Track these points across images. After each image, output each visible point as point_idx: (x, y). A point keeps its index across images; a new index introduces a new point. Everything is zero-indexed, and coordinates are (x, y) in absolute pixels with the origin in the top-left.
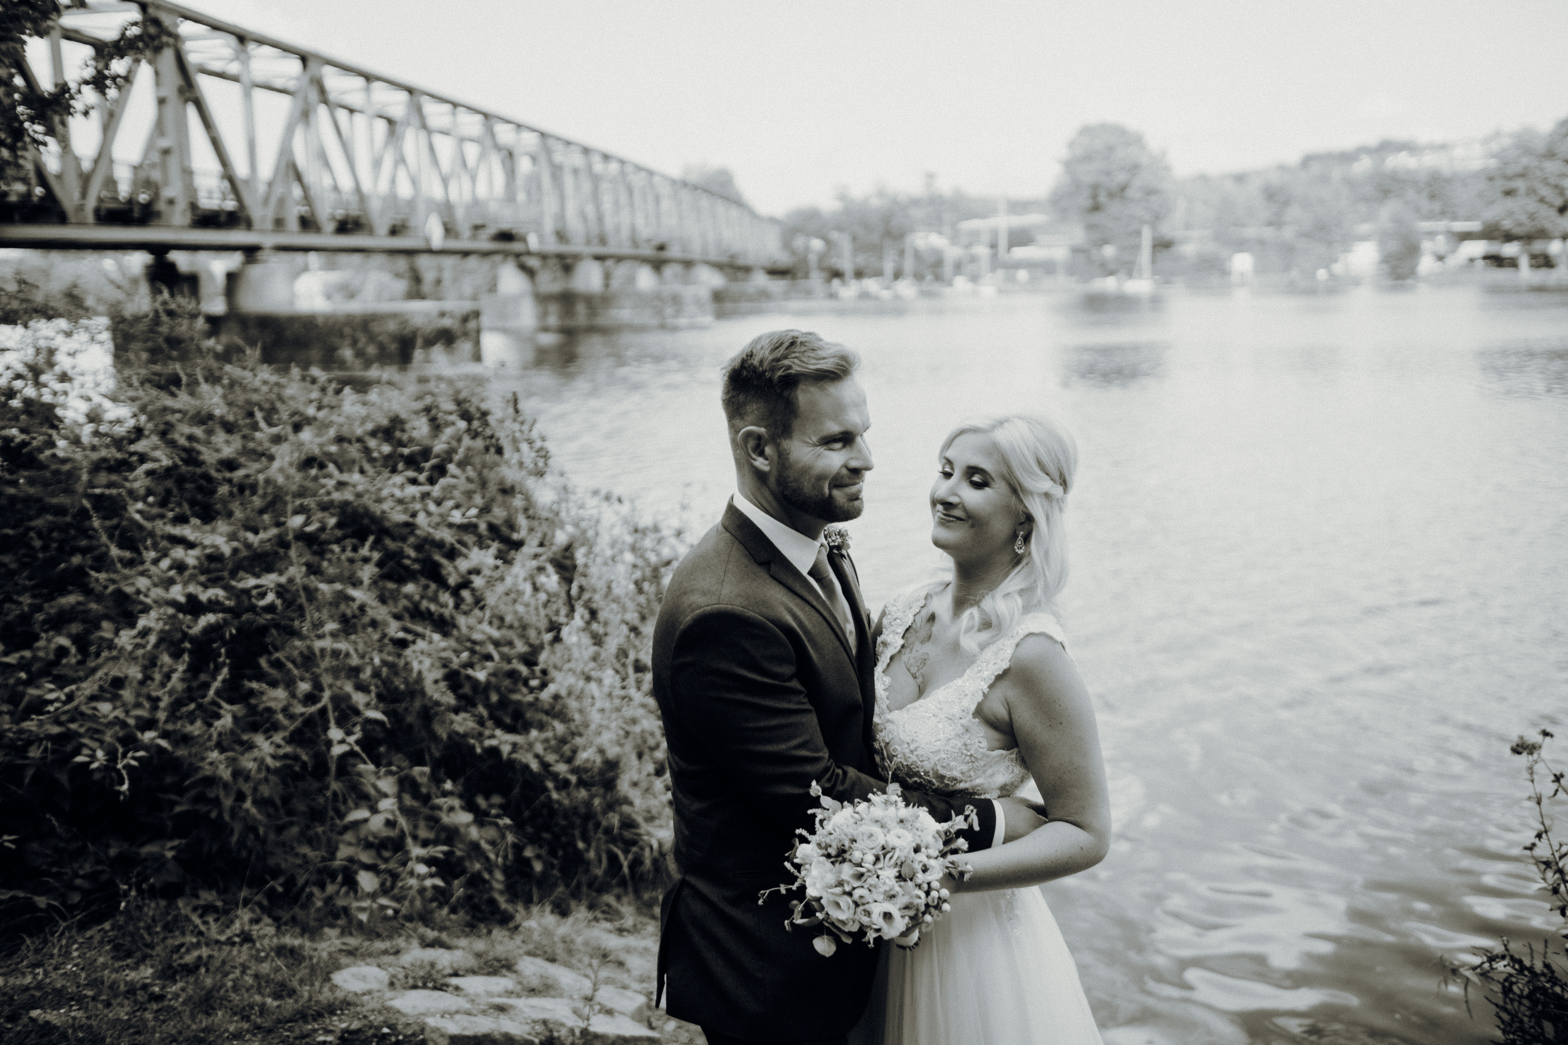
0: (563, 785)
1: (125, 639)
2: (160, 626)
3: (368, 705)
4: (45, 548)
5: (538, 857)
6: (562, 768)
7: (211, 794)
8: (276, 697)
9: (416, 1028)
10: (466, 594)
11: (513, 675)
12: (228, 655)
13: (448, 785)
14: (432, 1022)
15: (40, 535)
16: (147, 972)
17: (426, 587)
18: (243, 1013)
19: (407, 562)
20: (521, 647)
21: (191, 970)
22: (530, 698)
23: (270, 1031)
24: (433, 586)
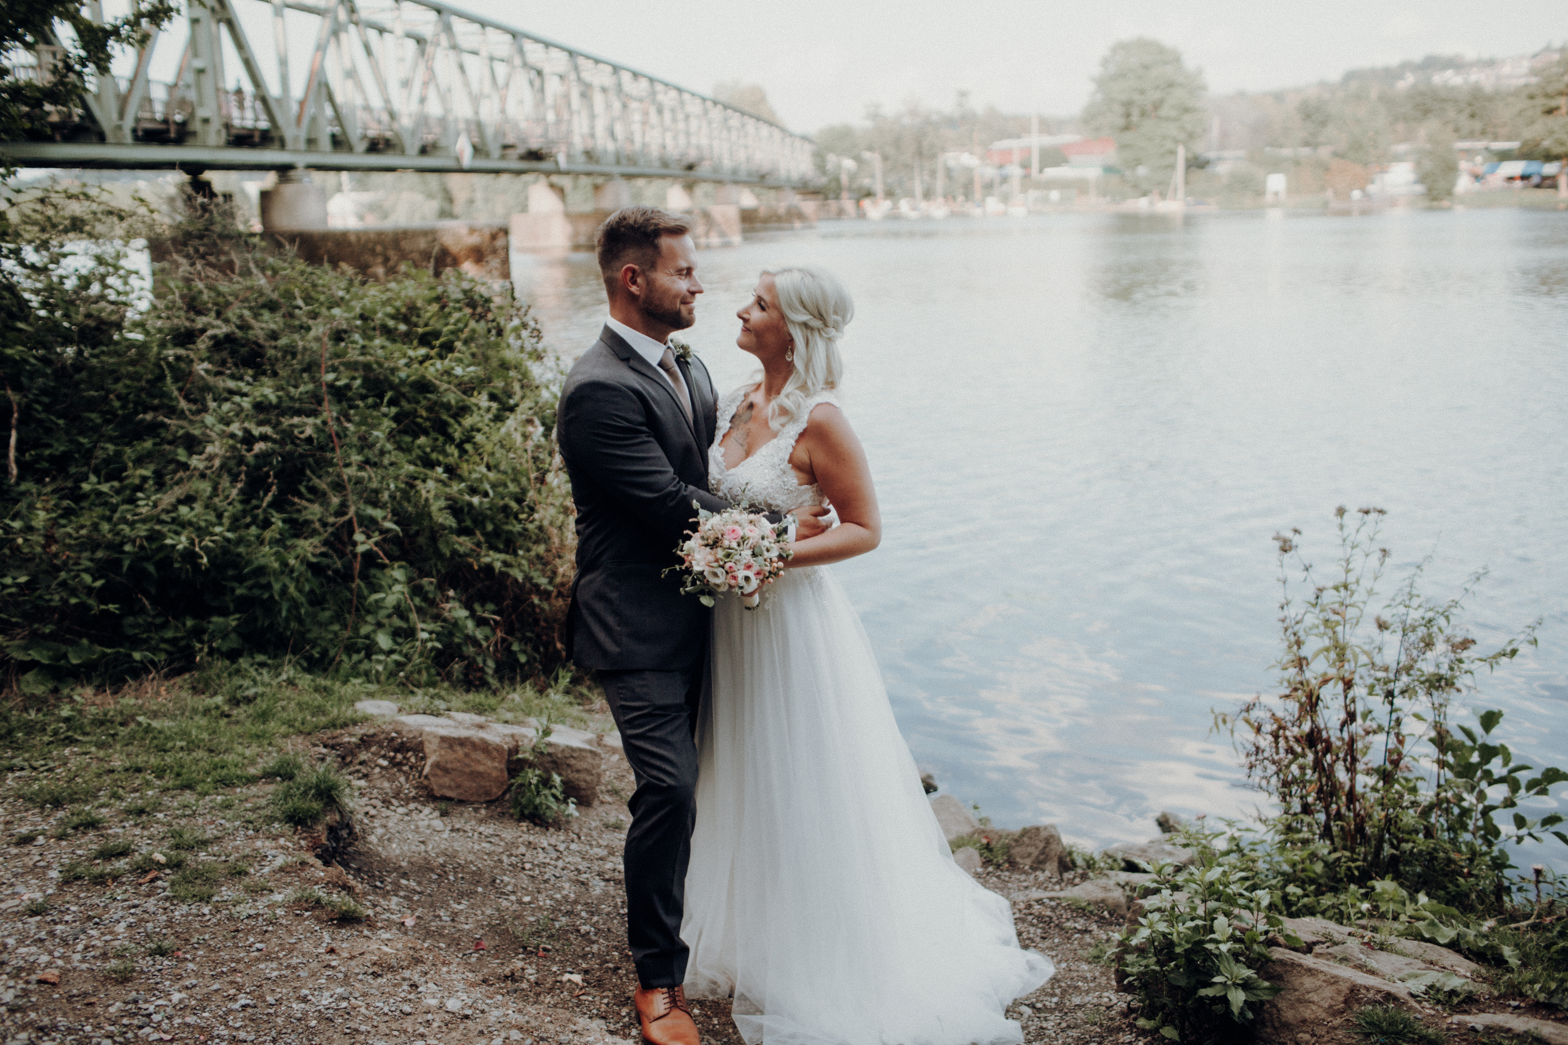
0: (545, 595)
1: (196, 462)
2: (221, 452)
3: (384, 518)
4: (123, 407)
5: (524, 652)
6: (543, 581)
7: (263, 581)
8: (314, 511)
9: (417, 734)
10: (468, 447)
11: (505, 509)
12: (276, 477)
13: (451, 593)
14: (427, 729)
15: (119, 397)
16: (219, 699)
17: (436, 440)
18: (290, 723)
19: (419, 420)
20: (513, 488)
21: (249, 700)
22: (518, 528)
23: (309, 734)
24: (441, 439)
